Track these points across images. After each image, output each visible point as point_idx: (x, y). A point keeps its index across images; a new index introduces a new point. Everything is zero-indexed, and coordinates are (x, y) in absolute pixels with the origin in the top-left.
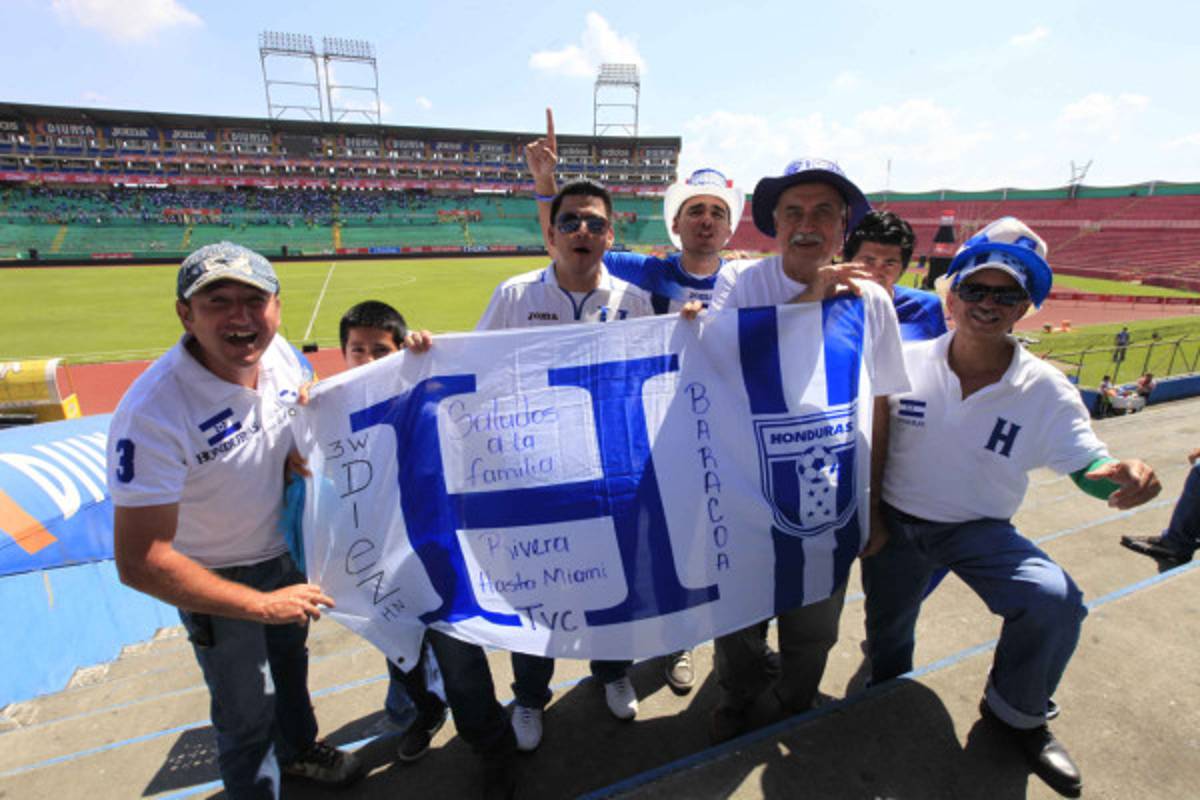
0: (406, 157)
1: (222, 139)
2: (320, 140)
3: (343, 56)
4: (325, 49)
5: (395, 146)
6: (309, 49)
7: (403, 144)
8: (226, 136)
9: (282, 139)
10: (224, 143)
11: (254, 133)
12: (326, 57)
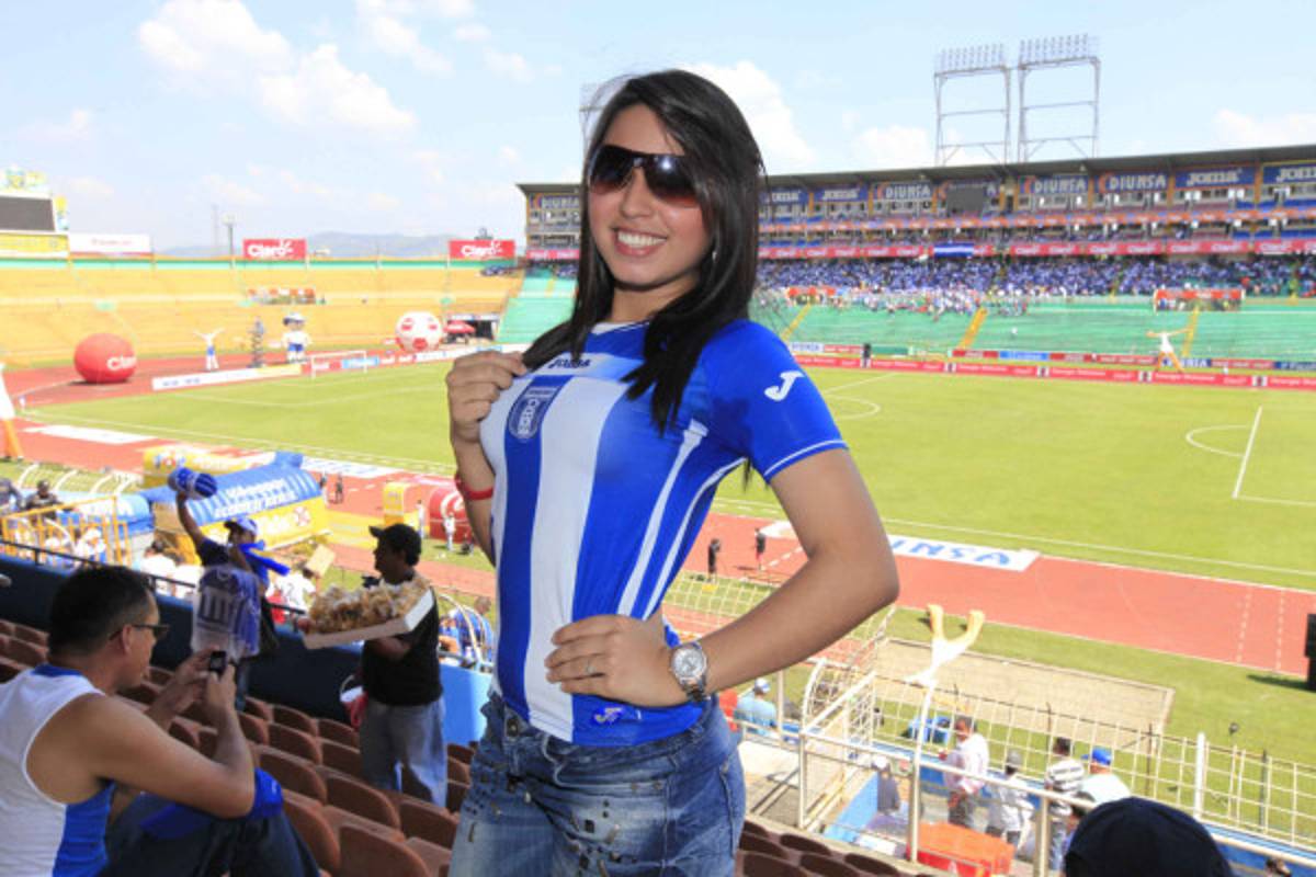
0: (1131, 201)
1: (875, 198)
2: (997, 188)
3: (1045, 62)
4: (1021, 57)
5: (1113, 187)
6: (996, 63)
7: (1129, 183)
8: (879, 193)
9: (947, 190)
10: (876, 202)
11: (911, 185)
12: (1023, 67)
